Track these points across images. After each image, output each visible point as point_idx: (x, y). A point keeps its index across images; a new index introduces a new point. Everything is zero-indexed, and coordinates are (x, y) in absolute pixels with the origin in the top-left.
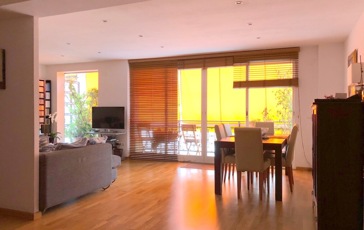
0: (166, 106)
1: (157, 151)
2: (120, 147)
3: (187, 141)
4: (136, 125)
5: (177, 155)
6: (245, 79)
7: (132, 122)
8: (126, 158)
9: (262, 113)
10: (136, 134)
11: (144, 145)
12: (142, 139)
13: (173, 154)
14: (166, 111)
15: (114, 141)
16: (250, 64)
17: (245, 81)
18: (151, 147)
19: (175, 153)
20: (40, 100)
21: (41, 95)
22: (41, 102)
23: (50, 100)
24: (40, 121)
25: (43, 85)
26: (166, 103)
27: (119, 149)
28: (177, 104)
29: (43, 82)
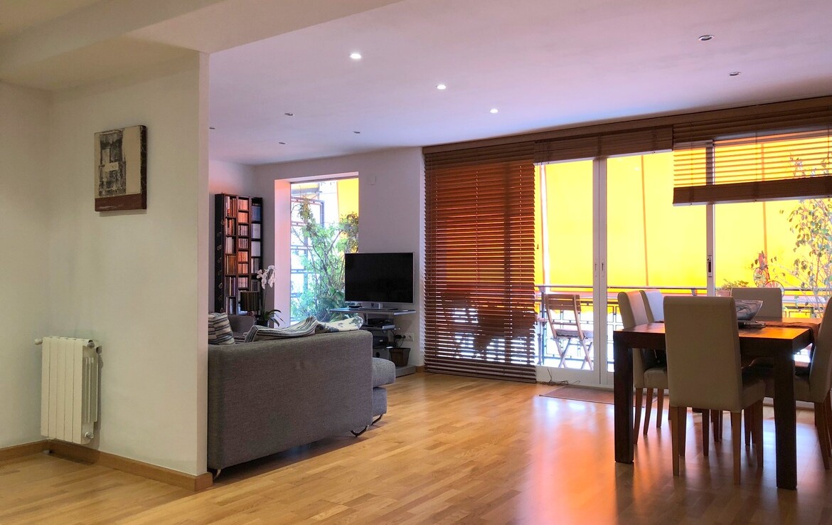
0: (507, 251)
1: (488, 356)
2: (405, 345)
3: (558, 335)
4: (438, 295)
5: (534, 366)
6: (705, 181)
7: (430, 288)
8: (417, 369)
9: (752, 265)
10: (440, 315)
11: (459, 341)
12: (453, 328)
13: (526, 363)
14: (507, 262)
15: (391, 329)
16: (716, 143)
17: (705, 184)
18: (472, 346)
19: (529, 361)
20: (239, 239)
21: (243, 231)
22: (242, 244)
23: (261, 240)
24: (240, 286)
25: (245, 208)
26: (508, 243)
27: (402, 347)
28: (533, 245)
29: (245, 202)
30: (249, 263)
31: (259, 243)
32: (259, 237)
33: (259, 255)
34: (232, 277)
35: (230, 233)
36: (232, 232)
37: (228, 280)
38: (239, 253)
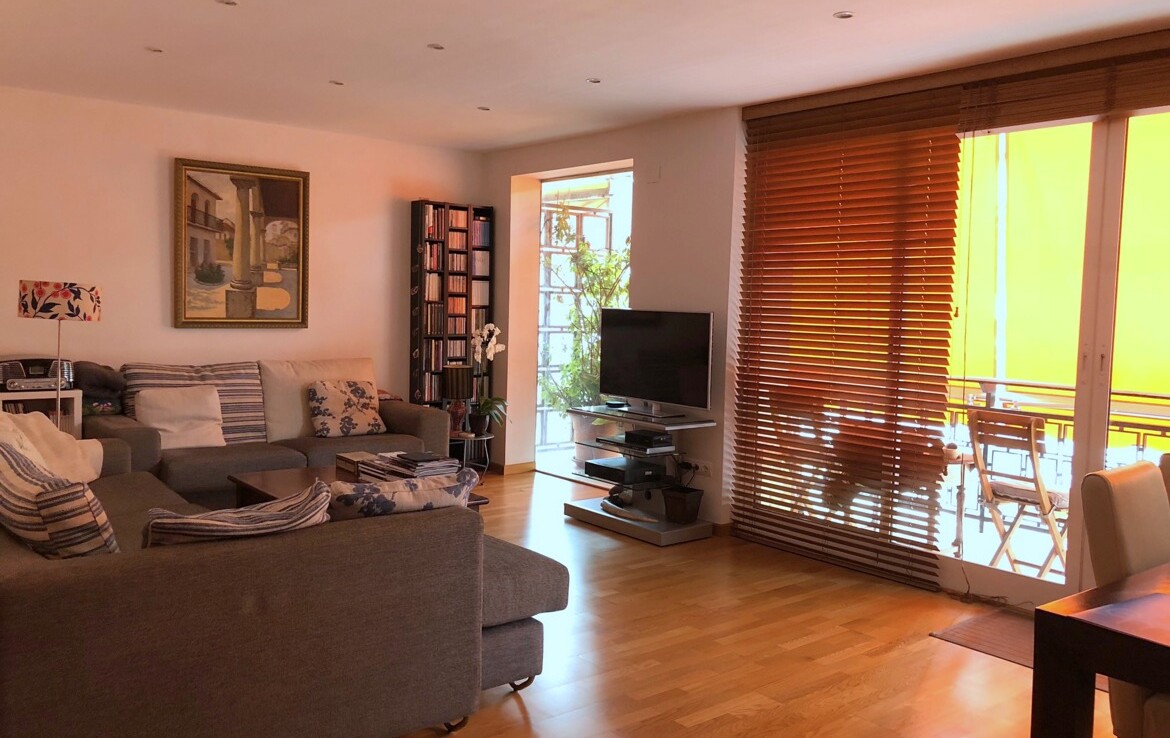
0: (897, 317)
2: (696, 481)
5: (934, 557)
7: (749, 382)
8: (716, 529)
10: (766, 432)
13: (920, 549)
14: (895, 339)
15: (670, 454)
19: (927, 538)
20: (451, 277)
21: (458, 262)
22: (456, 285)
23: (489, 279)
24: (450, 354)
25: (462, 224)
26: (898, 303)
27: (691, 486)
28: (948, 307)
29: (462, 214)
30: (467, 316)
31: (486, 284)
32: (487, 274)
33: (487, 303)
34: (437, 339)
35: (434, 266)
36: (438, 266)
37: (429, 344)
38: (450, 300)
